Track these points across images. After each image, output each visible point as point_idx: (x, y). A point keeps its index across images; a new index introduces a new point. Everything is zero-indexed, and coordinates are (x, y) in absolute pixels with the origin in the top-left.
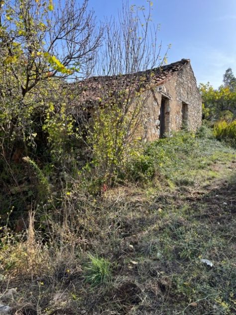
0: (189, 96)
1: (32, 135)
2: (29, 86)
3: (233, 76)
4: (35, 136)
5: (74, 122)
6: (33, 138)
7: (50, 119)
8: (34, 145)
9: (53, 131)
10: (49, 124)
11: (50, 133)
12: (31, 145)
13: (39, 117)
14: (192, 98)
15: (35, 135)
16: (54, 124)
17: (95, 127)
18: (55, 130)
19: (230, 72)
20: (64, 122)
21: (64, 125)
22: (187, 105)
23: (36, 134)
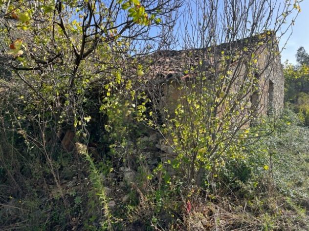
0: (275, 73)
1: (84, 120)
2: (85, 51)
3: (307, 54)
4: (88, 121)
5: (148, 102)
6: (85, 125)
7: (110, 97)
8: (85, 135)
9: (114, 114)
10: (110, 105)
11: (110, 116)
12: (82, 134)
13: (96, 94)
14: (277, 76)
15: (88, 119)
16: (116, 103)
17: (178, 110)
18: (116, 112)
19: (303, 51)
20: (134, 102)
21: (134, 106)
22: (273, 83)
23: (90, 118)
